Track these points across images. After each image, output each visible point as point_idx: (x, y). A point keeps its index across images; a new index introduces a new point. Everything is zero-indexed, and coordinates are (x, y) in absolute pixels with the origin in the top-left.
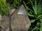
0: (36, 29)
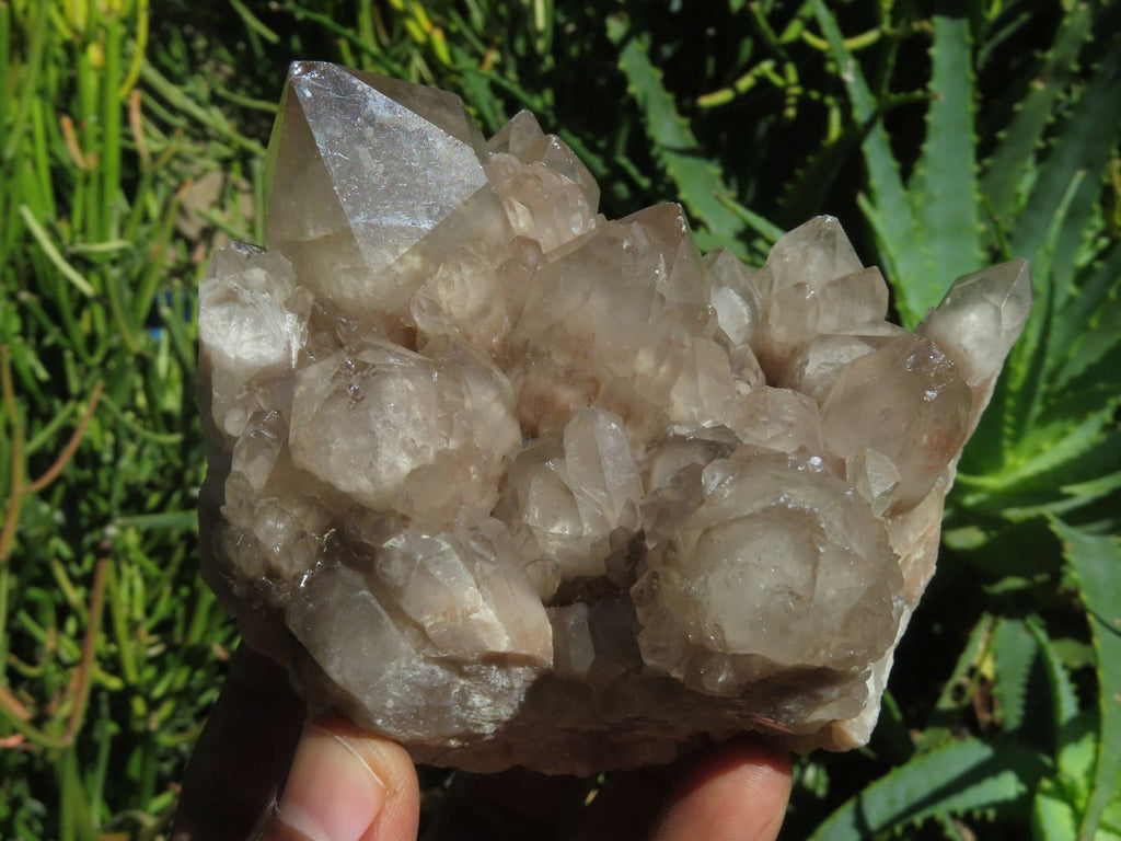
0: (940, 811)
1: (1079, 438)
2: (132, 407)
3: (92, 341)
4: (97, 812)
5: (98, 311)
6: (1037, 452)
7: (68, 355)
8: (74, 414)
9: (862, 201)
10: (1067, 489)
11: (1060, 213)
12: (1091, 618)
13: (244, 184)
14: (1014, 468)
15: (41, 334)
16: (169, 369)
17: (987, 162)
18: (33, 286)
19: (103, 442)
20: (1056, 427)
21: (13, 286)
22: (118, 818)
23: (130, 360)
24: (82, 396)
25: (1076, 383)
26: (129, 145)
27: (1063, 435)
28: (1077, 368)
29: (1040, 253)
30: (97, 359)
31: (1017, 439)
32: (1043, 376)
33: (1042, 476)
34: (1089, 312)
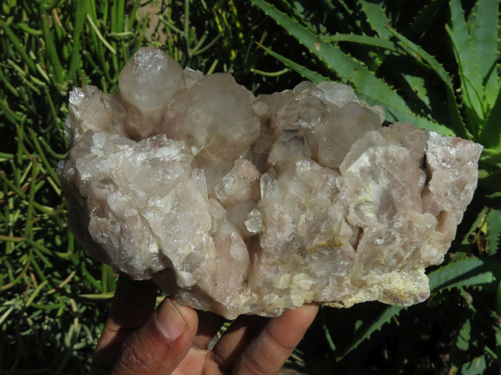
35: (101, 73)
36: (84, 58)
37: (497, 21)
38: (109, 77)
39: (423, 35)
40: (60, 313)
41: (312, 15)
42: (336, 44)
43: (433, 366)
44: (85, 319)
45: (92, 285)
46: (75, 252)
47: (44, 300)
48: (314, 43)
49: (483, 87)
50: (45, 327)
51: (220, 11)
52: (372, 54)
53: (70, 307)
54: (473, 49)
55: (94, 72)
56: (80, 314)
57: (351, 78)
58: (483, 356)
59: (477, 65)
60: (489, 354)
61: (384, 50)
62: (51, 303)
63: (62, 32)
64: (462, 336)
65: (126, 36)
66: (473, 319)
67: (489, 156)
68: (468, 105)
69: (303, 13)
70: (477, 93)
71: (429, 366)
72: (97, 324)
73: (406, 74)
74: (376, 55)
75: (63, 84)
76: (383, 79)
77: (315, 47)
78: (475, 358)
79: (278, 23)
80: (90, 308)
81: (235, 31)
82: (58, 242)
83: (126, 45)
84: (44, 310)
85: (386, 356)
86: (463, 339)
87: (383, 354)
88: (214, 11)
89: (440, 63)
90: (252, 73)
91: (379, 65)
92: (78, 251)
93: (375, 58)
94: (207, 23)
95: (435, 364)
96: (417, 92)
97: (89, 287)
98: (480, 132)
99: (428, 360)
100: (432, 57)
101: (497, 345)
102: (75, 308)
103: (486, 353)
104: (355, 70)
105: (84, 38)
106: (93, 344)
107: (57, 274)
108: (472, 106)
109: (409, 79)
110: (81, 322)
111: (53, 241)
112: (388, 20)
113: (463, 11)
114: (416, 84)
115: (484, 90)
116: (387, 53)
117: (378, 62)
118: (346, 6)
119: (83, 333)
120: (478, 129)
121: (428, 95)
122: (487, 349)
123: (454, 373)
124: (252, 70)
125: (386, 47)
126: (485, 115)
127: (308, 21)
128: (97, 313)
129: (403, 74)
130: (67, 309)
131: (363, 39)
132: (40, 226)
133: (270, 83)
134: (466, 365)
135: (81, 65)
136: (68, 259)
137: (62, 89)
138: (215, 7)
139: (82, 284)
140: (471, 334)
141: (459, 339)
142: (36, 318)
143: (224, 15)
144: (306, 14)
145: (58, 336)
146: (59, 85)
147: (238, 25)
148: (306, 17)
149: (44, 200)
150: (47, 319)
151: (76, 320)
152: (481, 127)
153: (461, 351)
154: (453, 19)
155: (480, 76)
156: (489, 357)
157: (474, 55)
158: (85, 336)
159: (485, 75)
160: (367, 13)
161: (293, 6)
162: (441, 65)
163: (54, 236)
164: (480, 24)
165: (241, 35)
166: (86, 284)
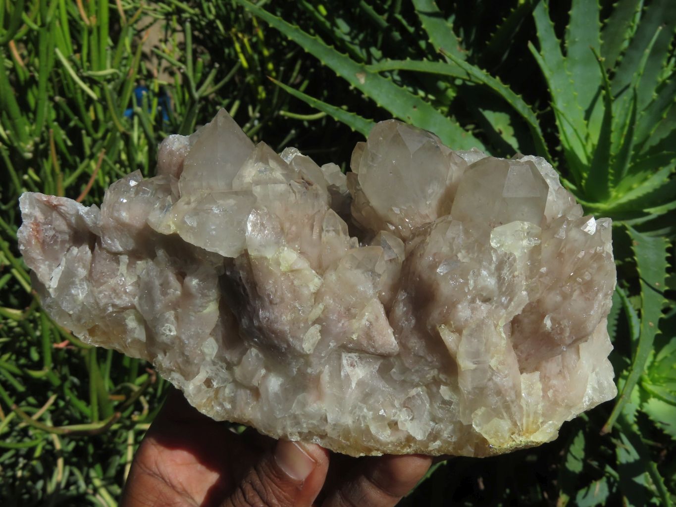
1: (656, 180)
2: (120, 161)
3: (96, 124)
4: (107, 384)
5: (99, 108)
6: (630, 189)
7: (84, 132)
8: (88, 166)
9: (531, 46)
10: (646, 210)
11: (648, 51)
12: (641, 281)
13: (178, 27)
14: (617, 198)
15: (67, 120)
16: (139, 138)
17: (606, 21)
18: (62, 93)
19: (104, 181)
20: (641, 175)
21: (51, 93)
22: (119, 387)
23: (118, 134)
24: (92, 156)
25: (654, 150)
26: (113, 6)
27: (645, 179)
28: (654, 141)
29: (635, 74)
30: (100, 135)
31: (616, 182)
32: (632, 147)
33: (631, 203)
34: (662, 109)
35: (80, 125)
36: (57, 107)
37: (599, 34)
38: (91, 130)
39: (505, 57)
40: (38, 453)
41: (361, 36)
42: (395, 73)
43: (546, 495)
44: (74, 460)
45: (81, 413)
46: (54, 368)
47: (15, 437)
48: (357, 74)
49: (586, 122)
50: (19, 473)
51: (240, 35)
52: (442, 85)
53: (51, 443)
54: (568, 73)
55: (72, 124)
56: (67, 452)
57: (409, 118)
58: (604, 479)
59: (575, 93)
60: (611, 475)
61: (454, 79)
62: (26, 440)
63: (24, 73)
64: (574, 453)
65: (108, 75)
66: (587, 430)
67: (598, 212)
68: (567, 146)
69: (349, 34)
70: (575, 130)
71: (540, 497)
72: (91, 466)
73: (485, 109)
74: (448, 85)
75: (26, 143)
76: (453, 117)
77: (358, 80)
78: (593, 481)
79: (306, 50)
80: (81, 443)
81: (263, 61)
82: (35, 356)
83: (109, 87)
84: (17, 450)
85: (482, 486)
86: (575, 458)
87: (478, 485)
88: (232, 35)
89: (517, 94)
90: (283, 117)
91: (452, 99)
92: (59, 367)
93: (446, 89)
94: (227, 51)
95: (548, 494)
96: (501, 133)
97: (77, 415)
98: (584, 181)
99: (539, 489)
100: (506, 86)
101: (618, 463)
102: (58, 445)
103: (607, 474)
104: (415, 107)
105: (56, 80)
106: (86, 493)
107: (31, 400)
108: (571, 148)
109: (489, 115)
110: (67, 463)
111: (27, 356)
112: (457, 38)
113: (552, 23)
114: (499, 122)
115: (587, 125)
116: (458, 82)
117: (451, 94)
118: (404, 22)
119: (72, 479)
120: (581, 178)
121: (515, 135)
122: (609, 469)
123: (563, 503)
124: (282, 113)
125: (455, 75)
126: (588, 158)
127: (355, 44)
128: (91, 449)
129: (481, 110)
130: (48, 447)
131: (425, 66)
132: (8, 336)
133: (313, 128)
134: (582, 492)
135: (53, 115)
136: (44, 378)
137: (26, 149)
138: (234, 30)
139: (68, 412)
140: (587, 450)
141: (570, 458)
142: (7, 462)
143: (246, 40)
144: (353, 34)
145: (40, 484)
146: (22, 144)
147: (266, 53)
148: (353, 38)
149: (13, 300)
150: (22, 462)
151: (60, 462)
152: (585, 175)
153: (573, 473)
154: (539, 34)
155: (580, 108)
156: (612, 479)
157: (571, 81)
158: (75, 483)
159: (587, 107)
160: (428, 31)
161: (334, 24)
162: (519, 96)
163: (28, 348)
164: (577, 40)
165: (270, 66)
166: (73, 411)
